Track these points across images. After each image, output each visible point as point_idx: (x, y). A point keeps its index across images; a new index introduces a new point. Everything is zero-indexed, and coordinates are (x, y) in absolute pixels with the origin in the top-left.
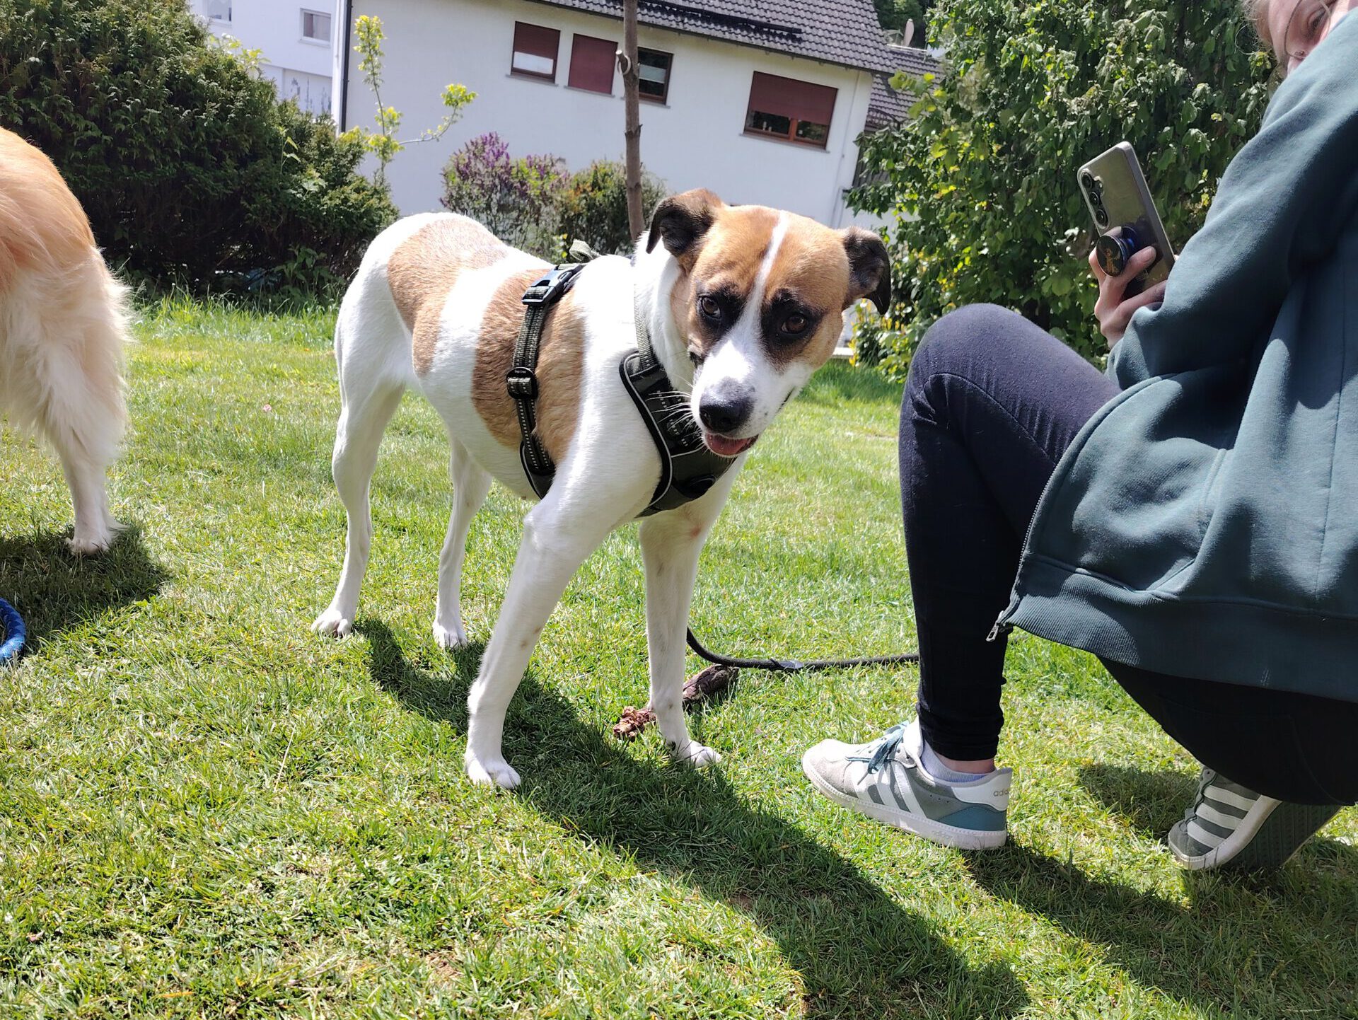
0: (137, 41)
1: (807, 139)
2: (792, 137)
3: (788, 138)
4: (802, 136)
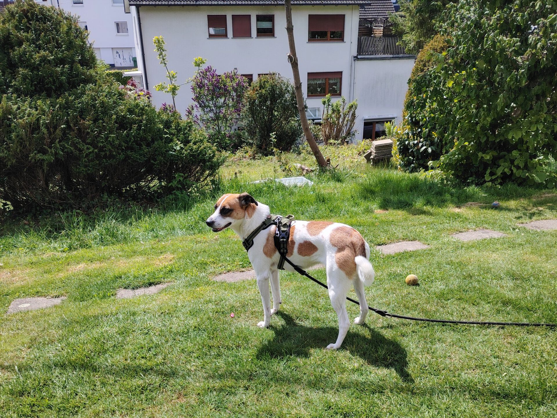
0: (101, 107)
1: (335, 38)
2: (329, 39)
3: (327, 40)
4: (333, 37)
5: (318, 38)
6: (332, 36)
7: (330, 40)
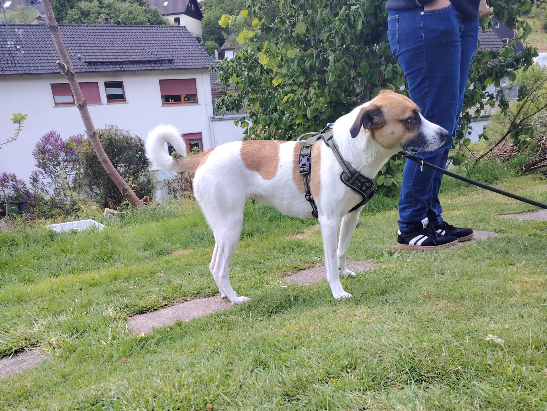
1: (189, 101)
2: (183, 102)
3: (182, 103)
4: (187, 101)
5: (172, 101)
6: (186, 99)
7: (185, 103)
